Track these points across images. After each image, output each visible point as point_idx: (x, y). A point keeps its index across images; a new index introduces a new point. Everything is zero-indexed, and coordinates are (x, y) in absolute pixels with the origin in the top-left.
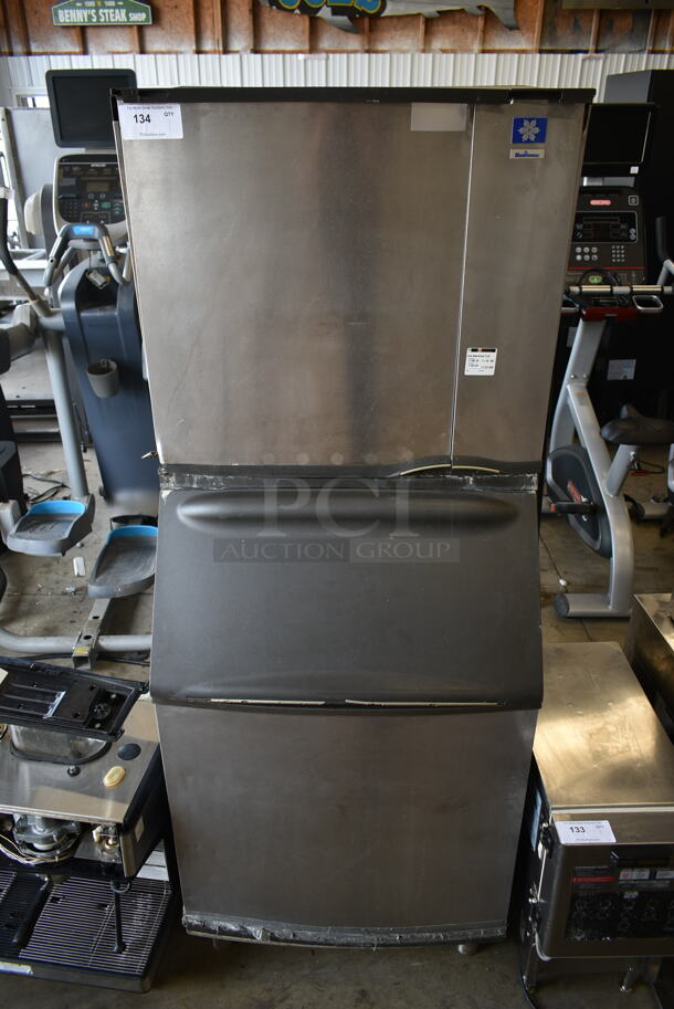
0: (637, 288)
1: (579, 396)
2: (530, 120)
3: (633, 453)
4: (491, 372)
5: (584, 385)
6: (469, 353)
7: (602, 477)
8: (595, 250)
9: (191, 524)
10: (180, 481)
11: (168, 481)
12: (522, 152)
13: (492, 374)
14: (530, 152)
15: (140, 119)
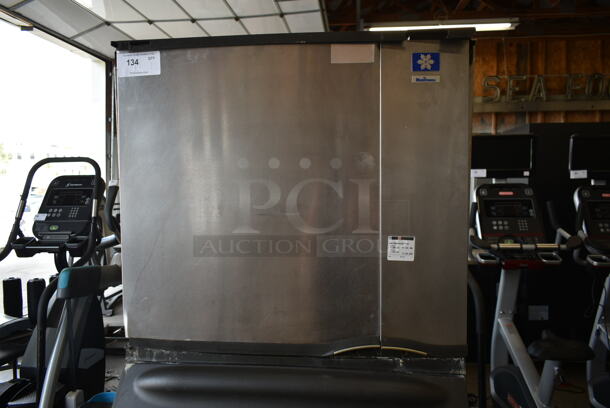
0: (540, 245)
1: (508, 327)
2: (426, 54)
3: (556, 368)
4: (411, 258)
5: (510, 318)
6: (390, 241)
7: (535, 391)
8: (506, 223)
9: (143, 396)
10: (142, 355)
11: (132, 355)
12: (421, 77)
13: (412, 259)
14: (428, 77)
15: (131, 62)
